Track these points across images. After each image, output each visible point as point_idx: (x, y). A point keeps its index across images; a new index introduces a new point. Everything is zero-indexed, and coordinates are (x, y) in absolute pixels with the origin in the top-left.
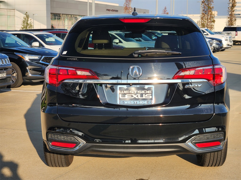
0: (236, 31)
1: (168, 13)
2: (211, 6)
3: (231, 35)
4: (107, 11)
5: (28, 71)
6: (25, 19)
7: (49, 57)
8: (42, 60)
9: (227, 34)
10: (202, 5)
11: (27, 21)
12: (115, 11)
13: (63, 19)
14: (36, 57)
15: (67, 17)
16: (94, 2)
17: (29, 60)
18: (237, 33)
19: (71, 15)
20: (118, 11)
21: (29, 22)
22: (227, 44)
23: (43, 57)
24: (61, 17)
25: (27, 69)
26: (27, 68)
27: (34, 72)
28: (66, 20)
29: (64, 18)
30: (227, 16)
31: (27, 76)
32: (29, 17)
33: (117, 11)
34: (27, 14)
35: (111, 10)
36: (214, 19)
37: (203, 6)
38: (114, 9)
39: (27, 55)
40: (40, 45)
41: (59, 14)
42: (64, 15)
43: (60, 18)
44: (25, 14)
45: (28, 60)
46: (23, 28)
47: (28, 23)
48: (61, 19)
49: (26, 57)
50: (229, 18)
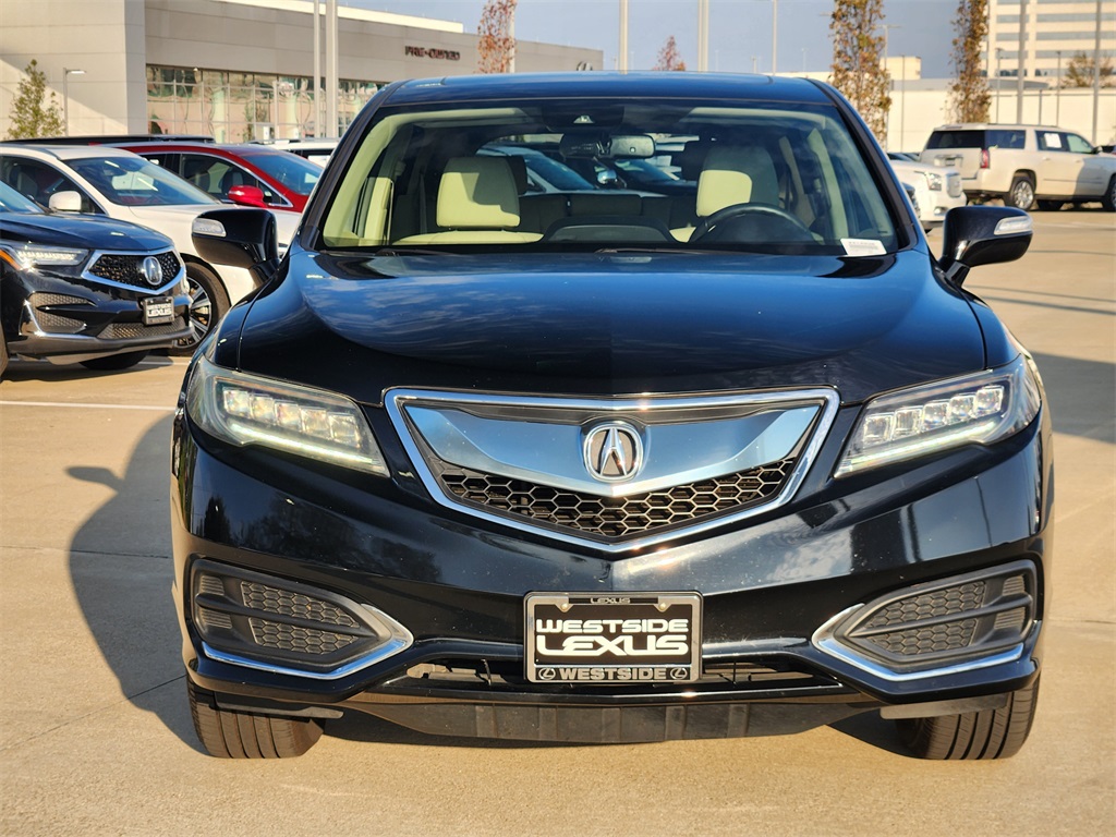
0: (984, 148)
1: (682, 65)
2: (874, 35)
3: (961, 166)
4: (407, 53)
5: (32, 317)
6: (27, 91)
7: (121, 256)
8: (90, 271)
9: (943, 162)
10: (835, 31)
11: (38, 102)
12: (447, 57)
13: (202, 91)
14: (66, 257)
15: (224, 84)
16: (336, 12)
17: (37, 266)
18: (988, 155)
19: (245, 74)
20: (458, 54)
21: (44, 106)
22: (937, 207)
23: (97, 255)
24: (195, 82)
25: (25, 307)
26: (27, 303)
27: (55, 320)
28: (219, 96)
29: (208, 90)
30: (950, 80)
31: (25, 338)
32: (44, 82)
33: (454, 55)
34: (38, 69)
35: (427, 49)
36: (886, 95)
37: (838, 32)
38: (438, 47)
39: (26, 247)
40: (87, 206)
41: (190, 71)
42: (211, 73)
43: (189, 89)
44: (27, 70)
45: (32, 270)
46: (16, 134)
47: (39, 110)
48: (197, 92)
49: (20, 255)
50: (956, 88)
